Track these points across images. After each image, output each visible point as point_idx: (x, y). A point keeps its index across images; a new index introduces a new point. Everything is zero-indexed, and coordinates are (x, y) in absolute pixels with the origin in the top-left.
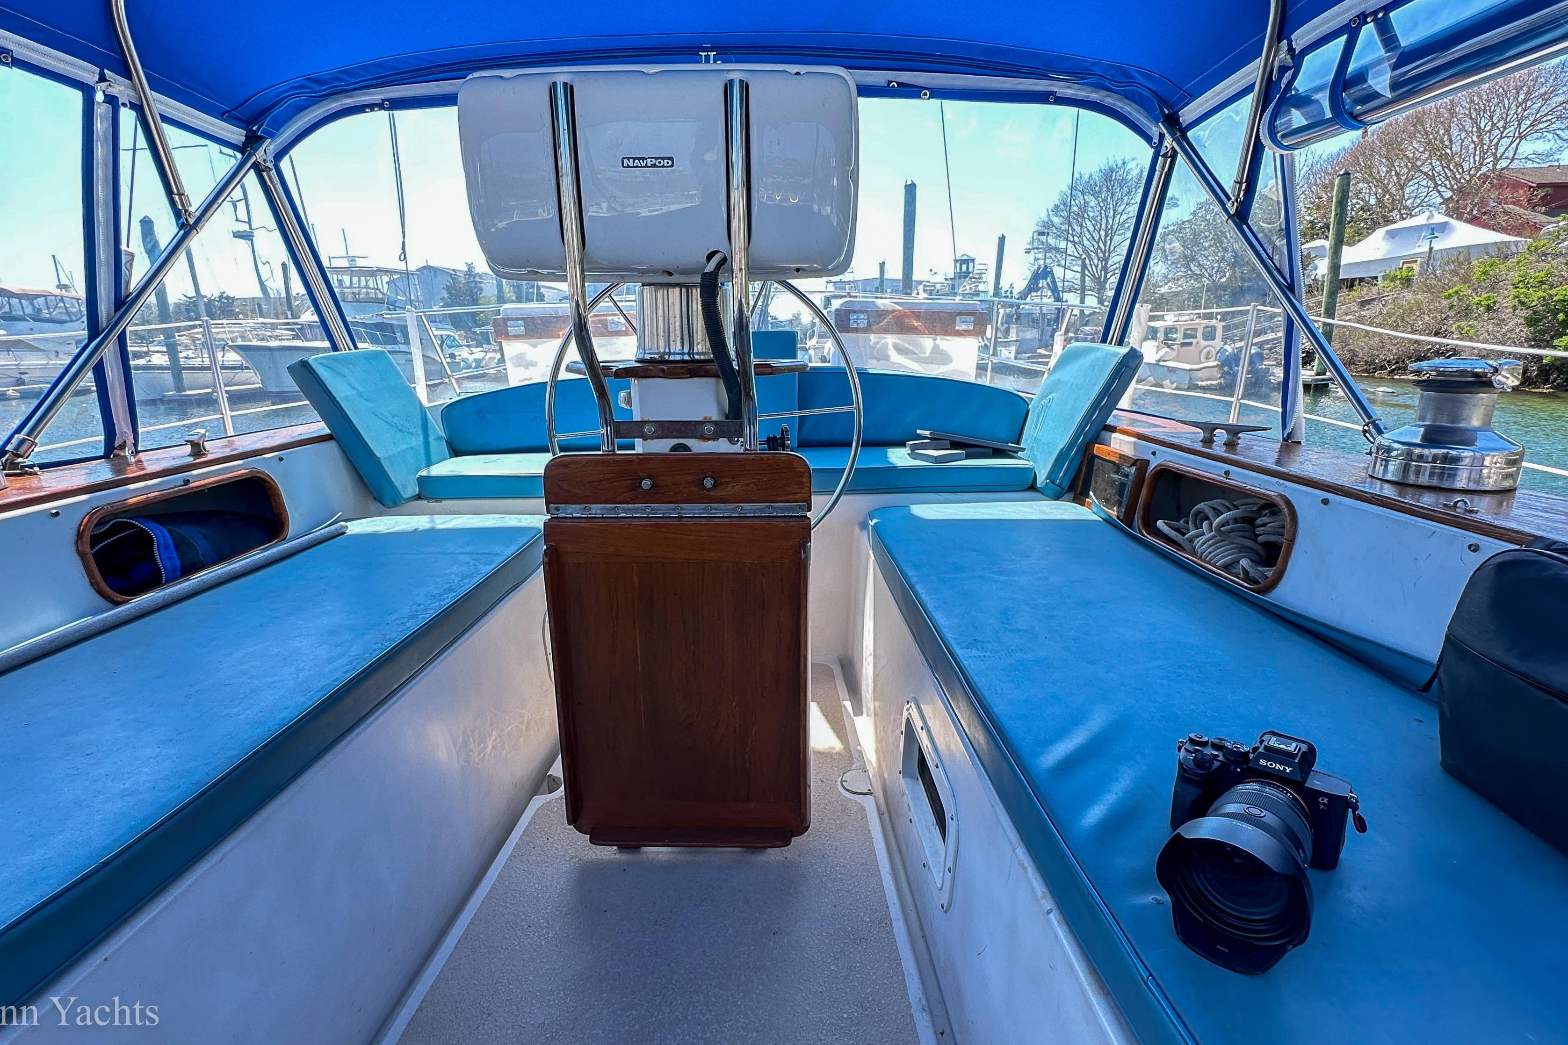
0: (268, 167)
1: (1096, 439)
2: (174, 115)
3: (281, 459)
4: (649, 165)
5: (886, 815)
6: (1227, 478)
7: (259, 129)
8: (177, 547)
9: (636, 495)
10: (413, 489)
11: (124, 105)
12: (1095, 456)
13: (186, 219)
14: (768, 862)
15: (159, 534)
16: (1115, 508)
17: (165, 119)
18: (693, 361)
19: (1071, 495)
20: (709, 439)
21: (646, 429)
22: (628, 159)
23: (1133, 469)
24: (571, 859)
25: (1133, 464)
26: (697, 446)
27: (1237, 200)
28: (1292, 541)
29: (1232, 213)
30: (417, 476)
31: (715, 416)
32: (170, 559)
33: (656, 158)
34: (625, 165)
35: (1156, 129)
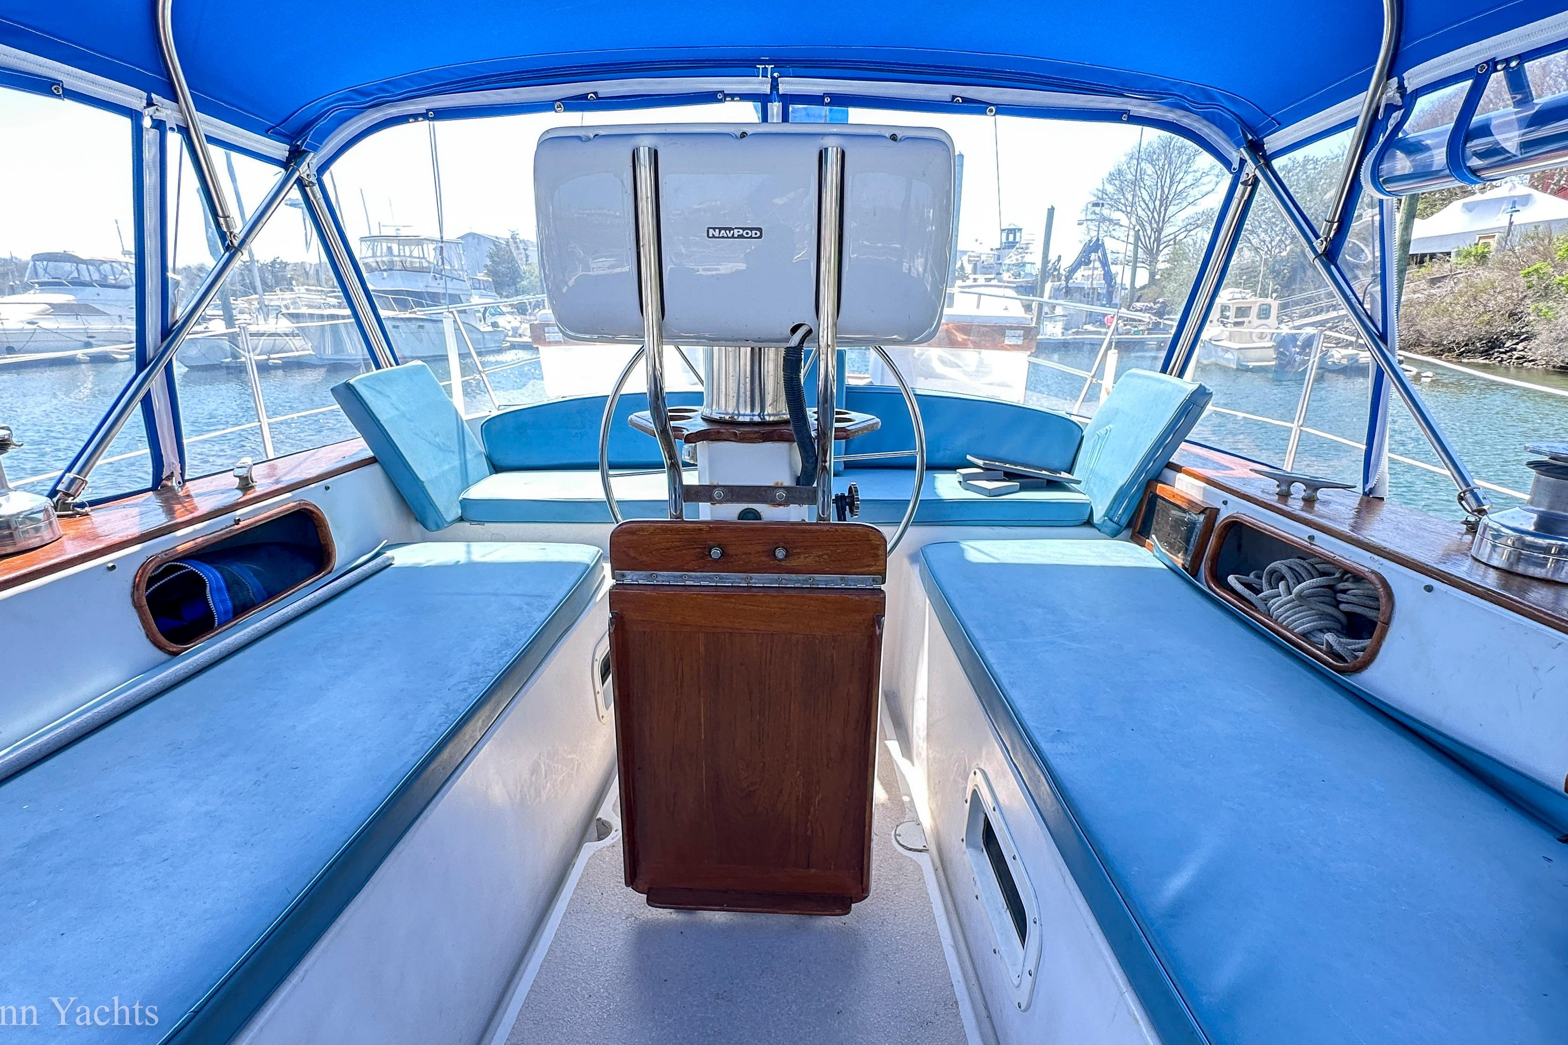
0: (311, 182)
1: (1156, 478)
2: (219, 134)
3: (327, 488)
4: (736, 235)
5: (940, 871)
6: (1312, 544)
7: (302, 143)
8: (228, 588)
9: (703, 562)
10: (457, 512)
11: (172, 129)
12: (1156, 496)
13: (231, 241)
14: (827, 928)
15: (210, 575)
16: (1180, 555)
17: (211, 140)
18: (763, 423)
19: (1127, 533)
20: (780, 505)
21: (716, 493)
22: (714, 229)
23: (1202, 518)
24: (627, 918)
25: (1202, 512)
26: (769, 513)
27: (1326, 239)
28: (1387, 623)
29: (1320, 252)
30: (460, 498)
31: (788, 482)
32: (223, 601)
33: (744, 229)
34: (711, 235)
35: (1235, 155)
